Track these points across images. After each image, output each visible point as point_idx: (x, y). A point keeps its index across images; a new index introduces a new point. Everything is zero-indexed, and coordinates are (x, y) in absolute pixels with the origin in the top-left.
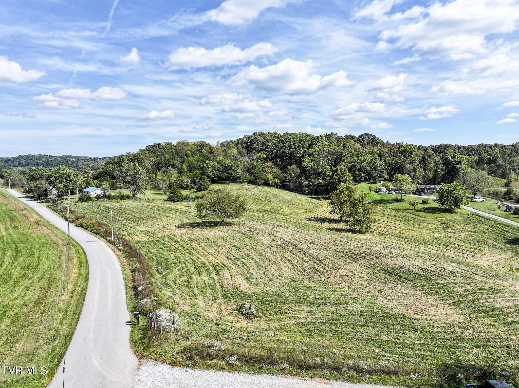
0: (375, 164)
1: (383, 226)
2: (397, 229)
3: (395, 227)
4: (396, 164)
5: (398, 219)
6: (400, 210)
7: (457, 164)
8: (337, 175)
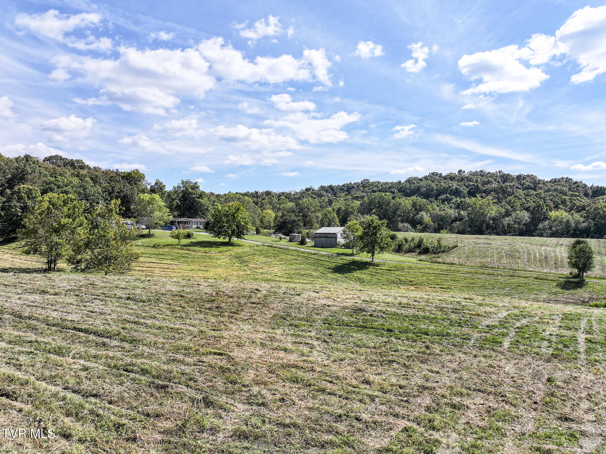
0: (88, 190)
1: (145, 269)
2: (173, 270)
3: (168, 268)
4: (119, 193)
5: (166, 258)
6: (158, 246)
7: (199, 198)
8: (20, 198)
